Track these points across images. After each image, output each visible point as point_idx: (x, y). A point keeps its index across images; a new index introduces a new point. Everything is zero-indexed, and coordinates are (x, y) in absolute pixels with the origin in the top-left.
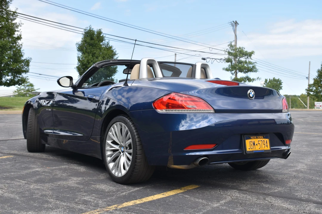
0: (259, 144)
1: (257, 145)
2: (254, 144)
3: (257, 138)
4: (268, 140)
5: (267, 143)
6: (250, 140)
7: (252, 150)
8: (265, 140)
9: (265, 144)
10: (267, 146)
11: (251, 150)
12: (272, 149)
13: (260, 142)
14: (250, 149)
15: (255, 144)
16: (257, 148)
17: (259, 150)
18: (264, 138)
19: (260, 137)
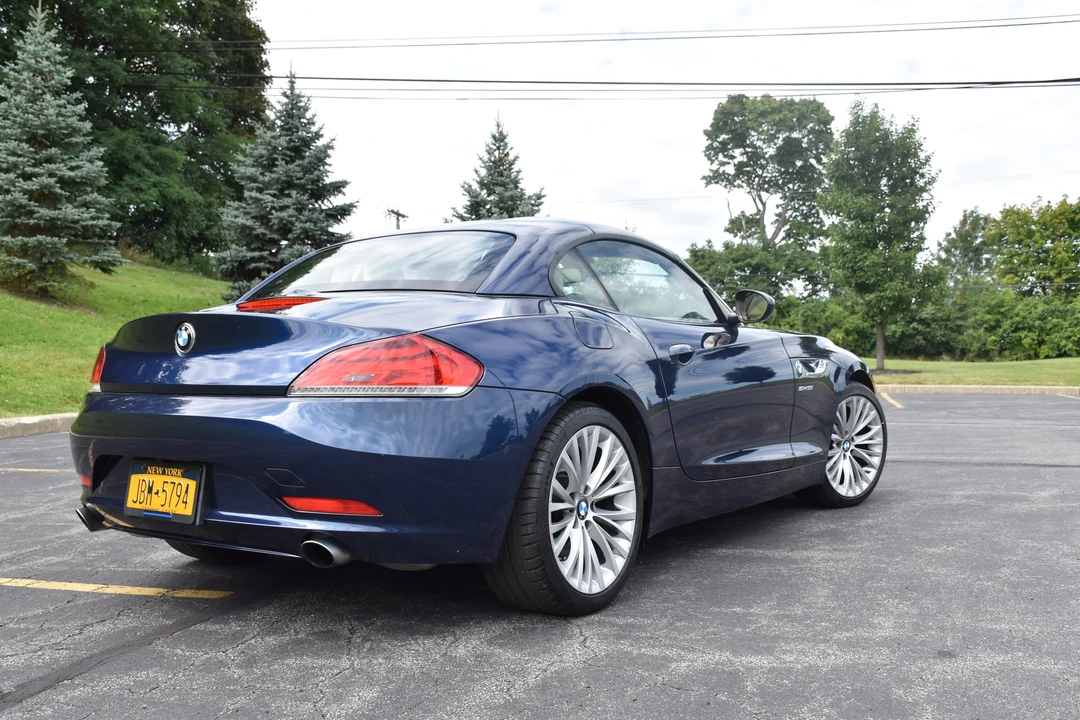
0: (163, 491)
1: (157, 493)
2: (150, 490)
3: (164, 473)
4: (193, 484)
5: (187, 492)
6: (143, 477)
7: (140, 507)
8: (184, 482)
9: (179, 497)
10: (186, 503)
11: (137, 506)
13: (167, 488)
14: (135, 502)
15: (154, 491)
16: (156, 504)
17: (161, 509)
18: (184, 476)
19: (174, 471)
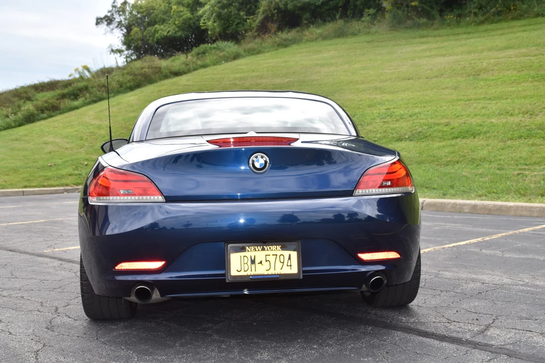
0: (266, 261)
1: (261, 263)
2: (253, 262)
3: (263, 249)
5: (290, 259)
6: (242, 254)
7: (245, 274)
8: (286, 253)
9: (283, 263)
10: (291, 266)
11: (242, 273)
12: (304, 272)
13: (272, 259)
14: (239, 271)
15: (257, 261)
16: (261, 270)
17: (266, 273)
18: (283, 248)
19: (273, 247)
